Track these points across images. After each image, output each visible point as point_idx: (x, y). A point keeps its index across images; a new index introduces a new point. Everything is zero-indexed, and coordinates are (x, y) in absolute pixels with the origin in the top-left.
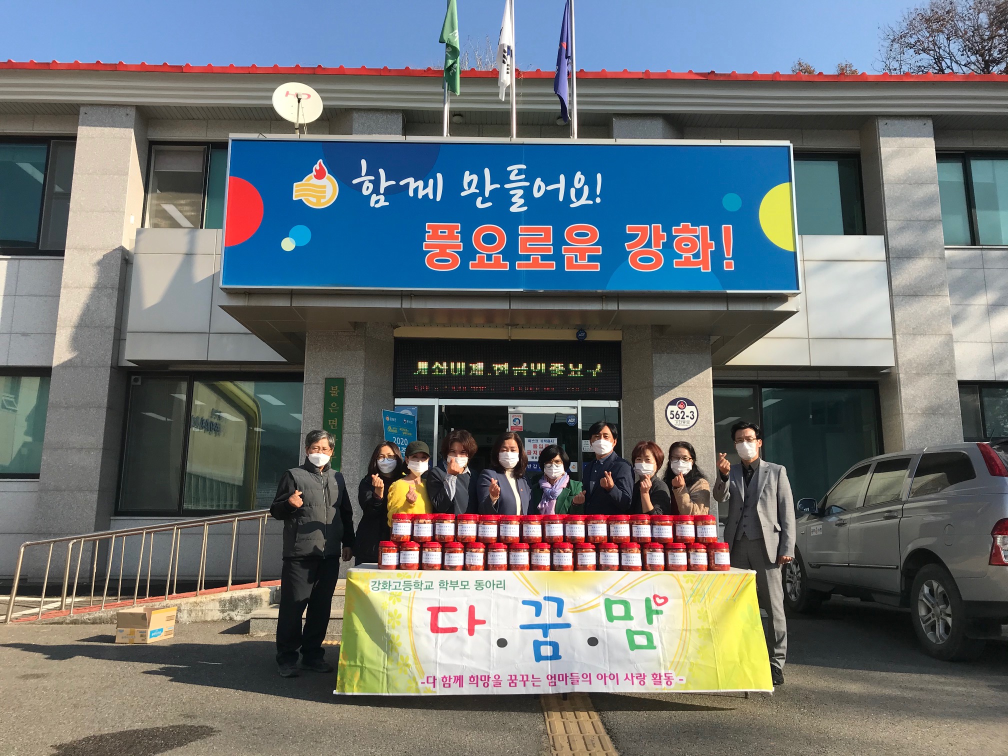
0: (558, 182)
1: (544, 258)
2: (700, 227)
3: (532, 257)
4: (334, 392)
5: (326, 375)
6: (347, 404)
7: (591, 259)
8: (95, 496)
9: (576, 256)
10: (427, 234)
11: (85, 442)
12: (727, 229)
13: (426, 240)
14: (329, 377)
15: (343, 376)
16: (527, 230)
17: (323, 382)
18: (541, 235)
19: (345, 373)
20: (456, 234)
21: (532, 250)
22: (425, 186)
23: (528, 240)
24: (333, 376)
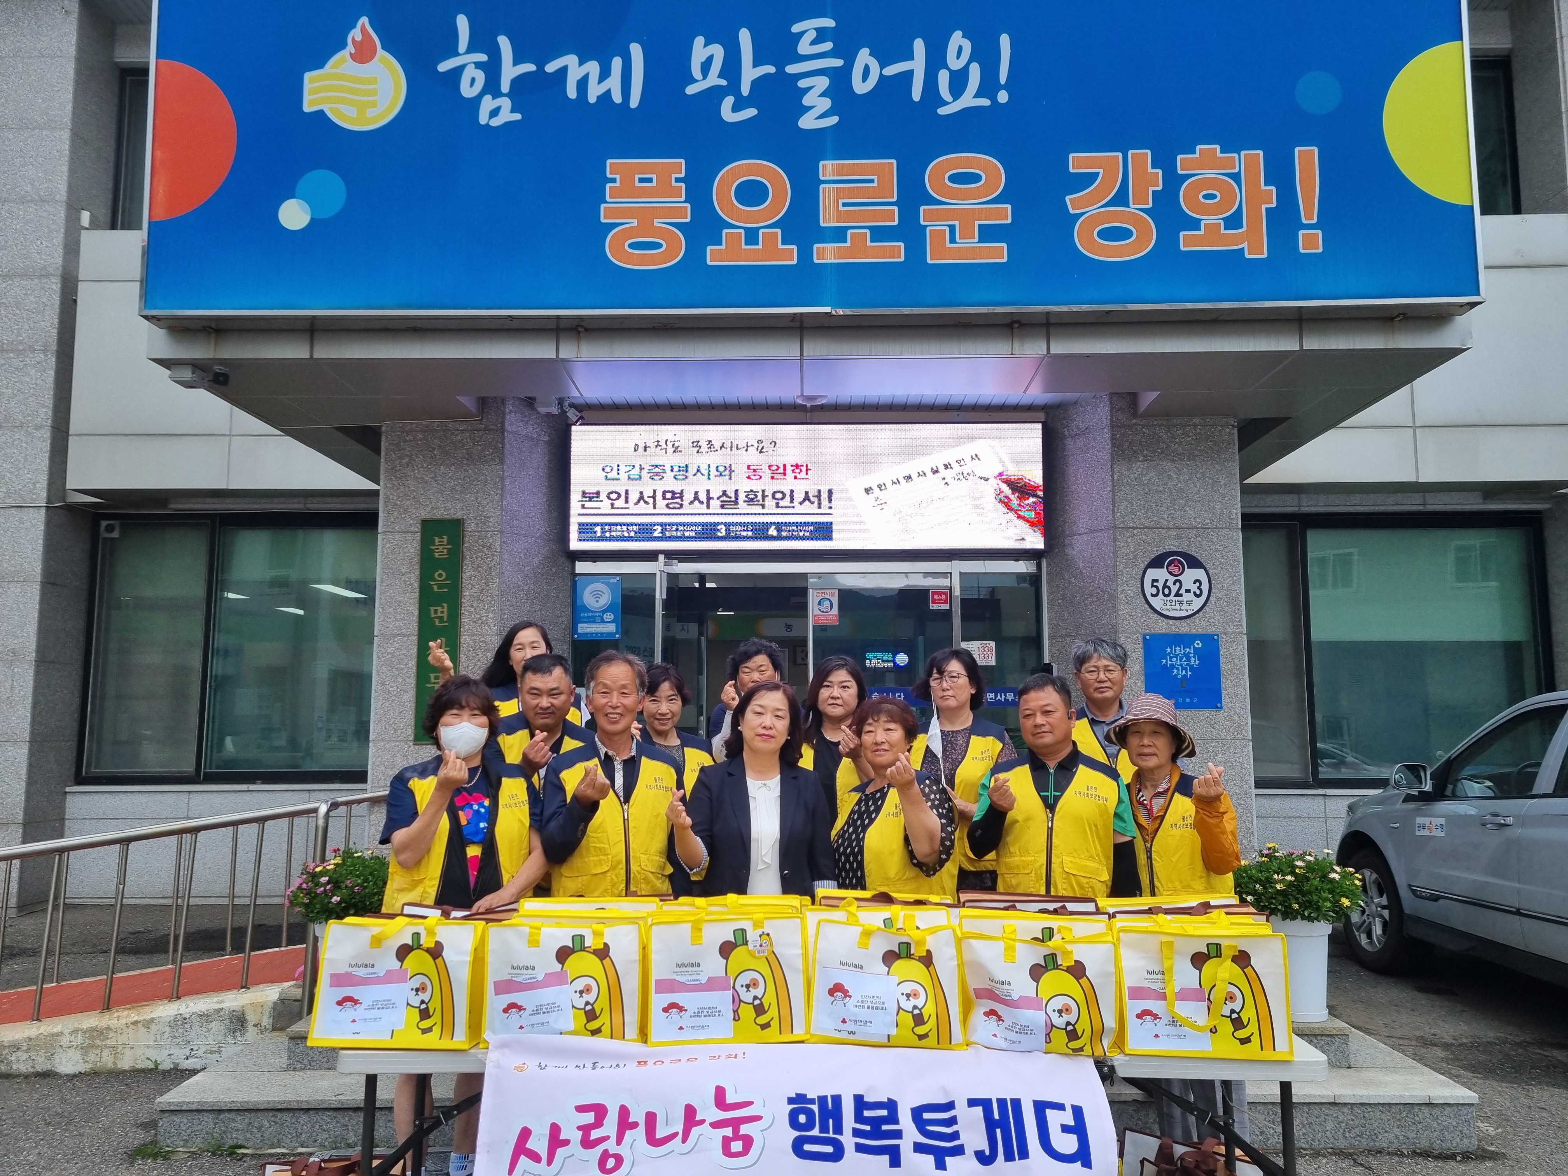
0: (910, 57)
1: (878, 234)
2: (1243, 153)
3: (849, 232)
4: (441, 549)
5: (423, 514)
6: (469, 574)
7: (988, 233)
9: (952, 228)
10: (608, 185)
12: (1306, 157)
13: (608, 199)
14: (428, 517)
15: (459, 515)
16: (839, 170)
17: (417, 528)
18: (872, 181)
19: (463, 509)
20: (674, 184)
21: (851, 216)
22: (605, 74)
23: (839, 194)
24: (437, 514)
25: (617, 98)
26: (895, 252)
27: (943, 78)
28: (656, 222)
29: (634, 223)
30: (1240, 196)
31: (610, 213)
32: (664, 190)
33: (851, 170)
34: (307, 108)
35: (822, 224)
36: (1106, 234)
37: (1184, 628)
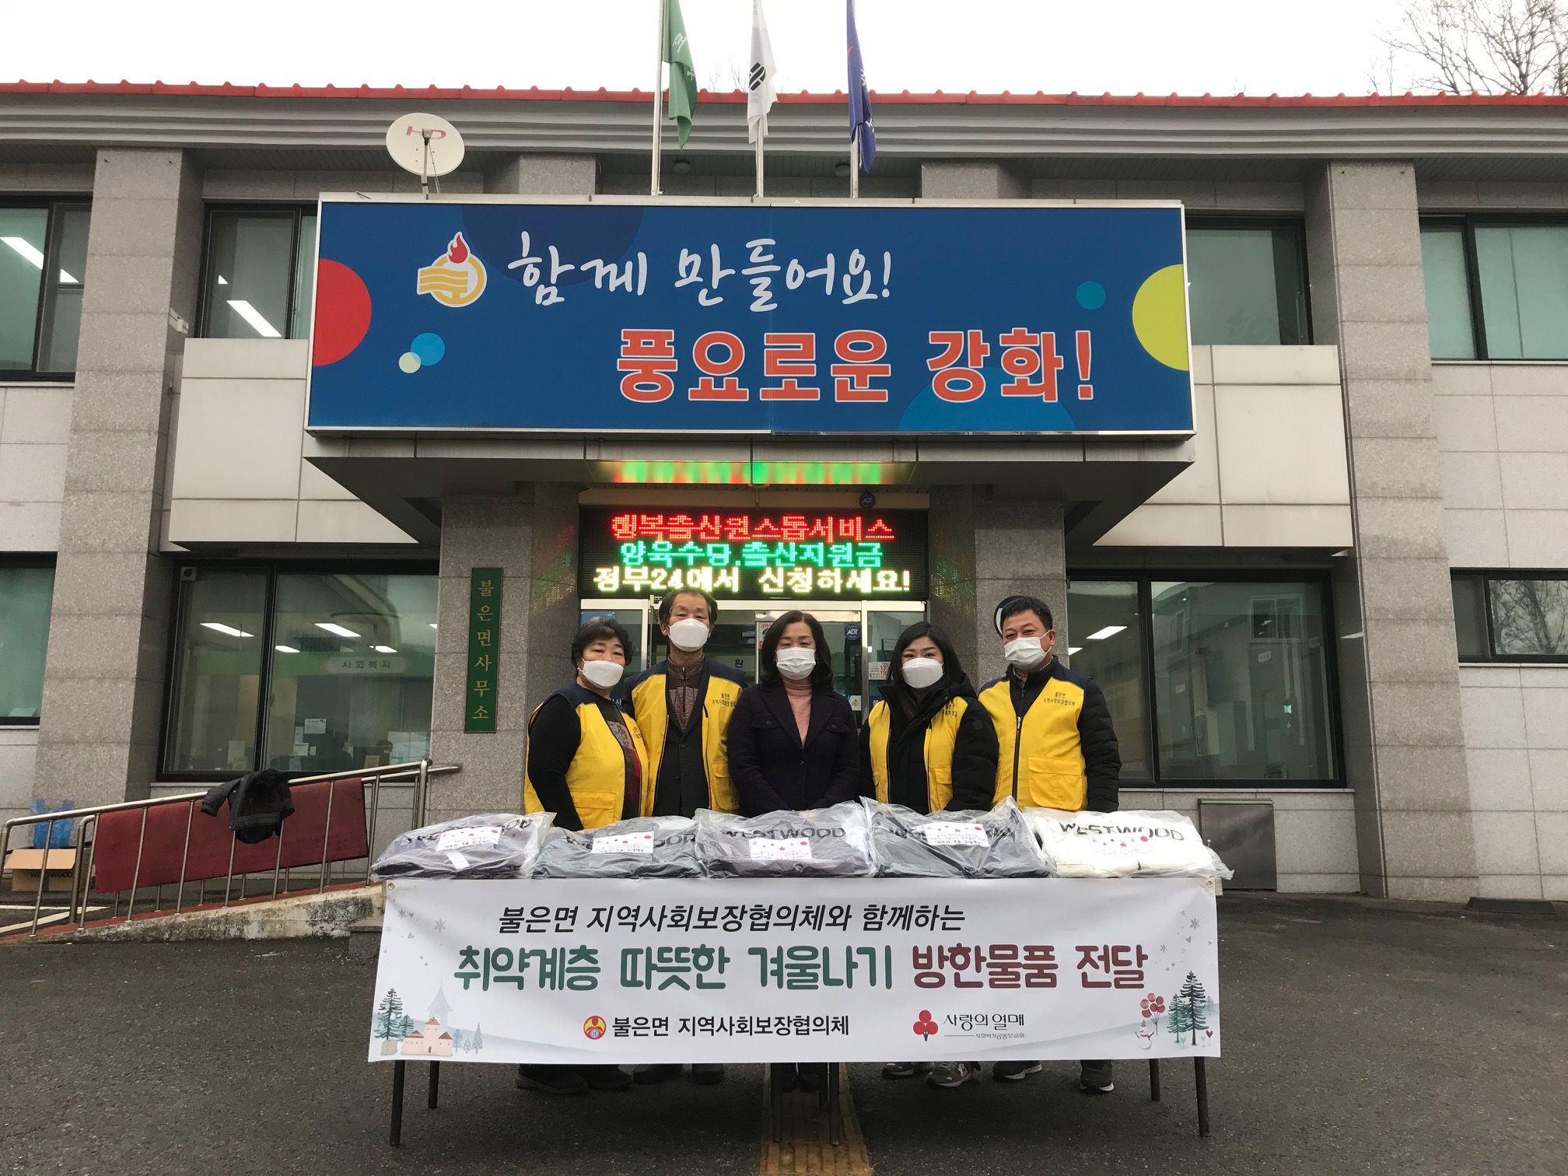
0: (825, 266)
1: (802, 382)
2: (1042, 333)
3: (784, 380)
4: (486, 589)
5: (473, 564)
6: (506, 608)
7: (875, 383)
8: (125, 753)
9: (852, 379)
10: (622, 346)
11: (109, 668)
12: (1083, 337)
13: (622, 356)
14: (477, 566)
15: (500, 565)
16: (777, 339)
17: (468, 574)
18: (799, 347)
19: (502, 561)
20: (667, 346)
21: (784, 370)
22: (621, 272)
23: (777, 355)
24: (484, 564)
25: (629, 288)
26: (814, 394)
27: (847, 279)
28: (655, 372)
29: (640, 371)
30: (1041, 362)
31: (623, 365)
32: (660, 350)
33: (786, 339)
34: (420, 292)
35: (765, 375)
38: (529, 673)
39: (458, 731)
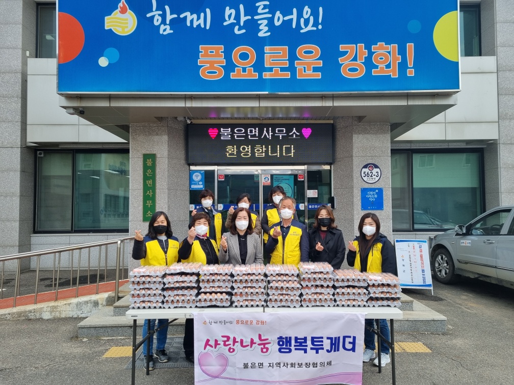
0: (292, 14)
1: (282, 69)
2: (391, 45)
3: (274, 69)
4: (149, 163)
5: (144, 152)
6: (158, 171)
7: (315, 69)
8: (17, 224)
9: (305, 68)
10: (200, 54)
11: (8, 192)
12: (410, 46)
13: (200, 58)
16: (271, 50)
17: (142, 156)
18: (280, 53)
19: (155, 151)
20: (220, 53)
21: (274, 64)
22: (199, 18)
23: (271, 57)
24: (148, 152)
25: (203, 26)
26: (287, 75)
27: (302, 21)
28: (215, 65)
29: (208, 65)
30: (390, 58)
31: (201, 62)
32: (217, 55)
33: (274, 49)
34: (106, 28)
35: (265, 66)
36: (350, 70)
37: (373, 186)
38: (169, 197)
39: (140, 221)
